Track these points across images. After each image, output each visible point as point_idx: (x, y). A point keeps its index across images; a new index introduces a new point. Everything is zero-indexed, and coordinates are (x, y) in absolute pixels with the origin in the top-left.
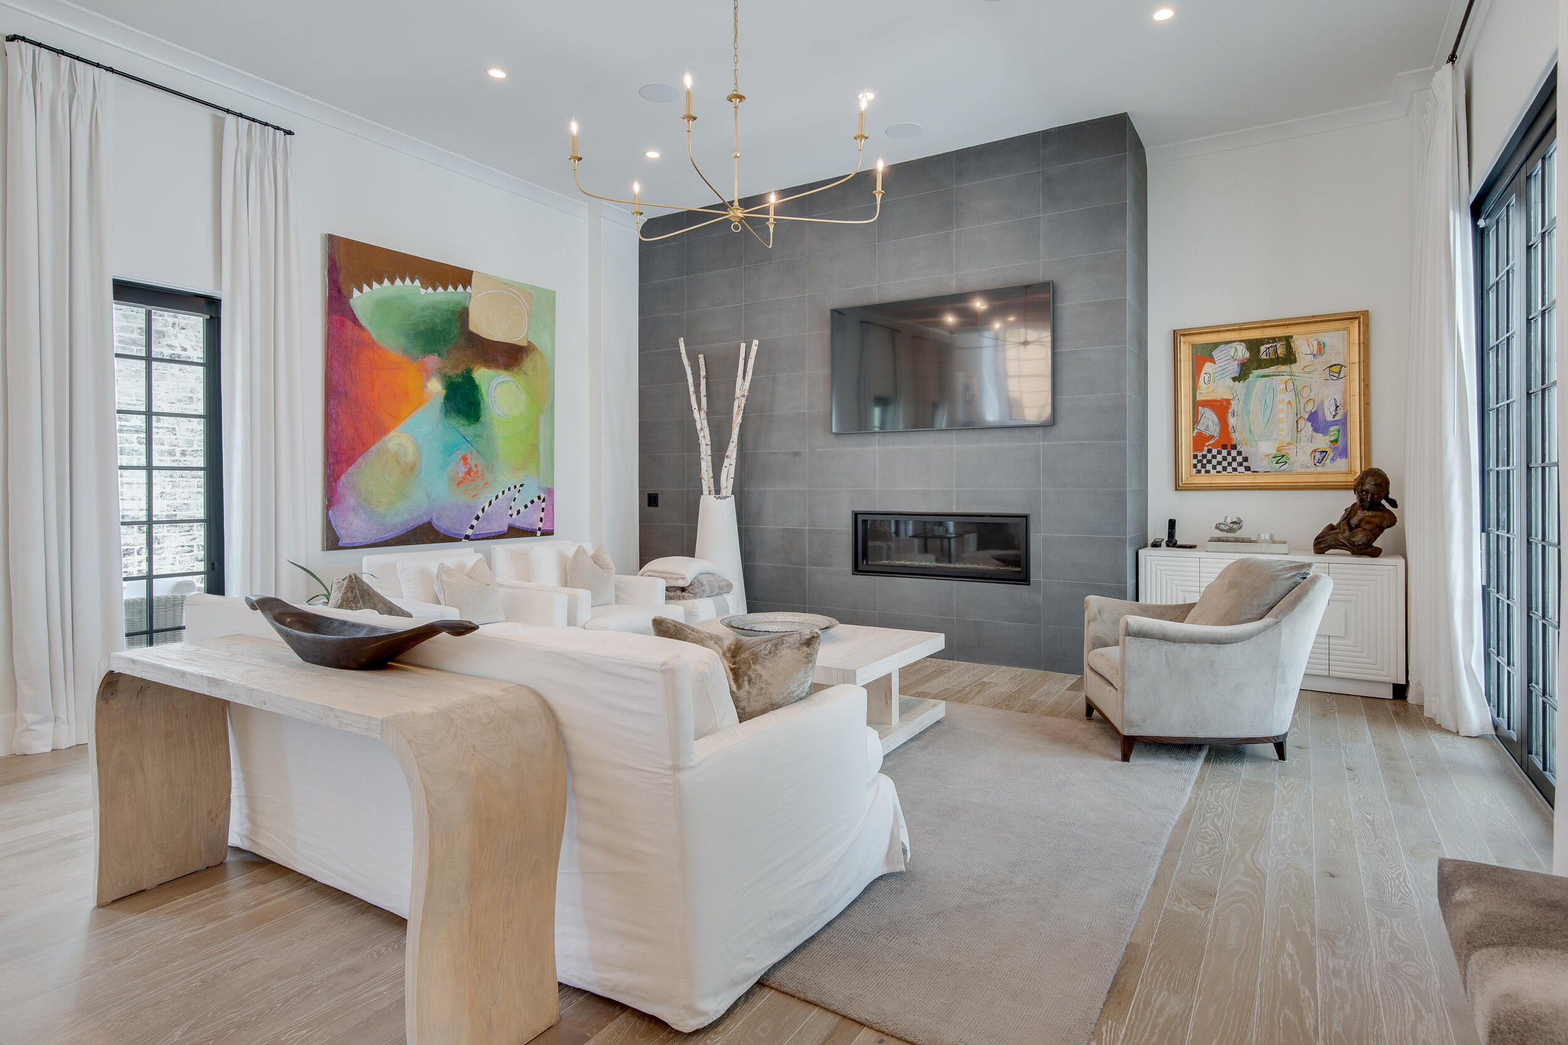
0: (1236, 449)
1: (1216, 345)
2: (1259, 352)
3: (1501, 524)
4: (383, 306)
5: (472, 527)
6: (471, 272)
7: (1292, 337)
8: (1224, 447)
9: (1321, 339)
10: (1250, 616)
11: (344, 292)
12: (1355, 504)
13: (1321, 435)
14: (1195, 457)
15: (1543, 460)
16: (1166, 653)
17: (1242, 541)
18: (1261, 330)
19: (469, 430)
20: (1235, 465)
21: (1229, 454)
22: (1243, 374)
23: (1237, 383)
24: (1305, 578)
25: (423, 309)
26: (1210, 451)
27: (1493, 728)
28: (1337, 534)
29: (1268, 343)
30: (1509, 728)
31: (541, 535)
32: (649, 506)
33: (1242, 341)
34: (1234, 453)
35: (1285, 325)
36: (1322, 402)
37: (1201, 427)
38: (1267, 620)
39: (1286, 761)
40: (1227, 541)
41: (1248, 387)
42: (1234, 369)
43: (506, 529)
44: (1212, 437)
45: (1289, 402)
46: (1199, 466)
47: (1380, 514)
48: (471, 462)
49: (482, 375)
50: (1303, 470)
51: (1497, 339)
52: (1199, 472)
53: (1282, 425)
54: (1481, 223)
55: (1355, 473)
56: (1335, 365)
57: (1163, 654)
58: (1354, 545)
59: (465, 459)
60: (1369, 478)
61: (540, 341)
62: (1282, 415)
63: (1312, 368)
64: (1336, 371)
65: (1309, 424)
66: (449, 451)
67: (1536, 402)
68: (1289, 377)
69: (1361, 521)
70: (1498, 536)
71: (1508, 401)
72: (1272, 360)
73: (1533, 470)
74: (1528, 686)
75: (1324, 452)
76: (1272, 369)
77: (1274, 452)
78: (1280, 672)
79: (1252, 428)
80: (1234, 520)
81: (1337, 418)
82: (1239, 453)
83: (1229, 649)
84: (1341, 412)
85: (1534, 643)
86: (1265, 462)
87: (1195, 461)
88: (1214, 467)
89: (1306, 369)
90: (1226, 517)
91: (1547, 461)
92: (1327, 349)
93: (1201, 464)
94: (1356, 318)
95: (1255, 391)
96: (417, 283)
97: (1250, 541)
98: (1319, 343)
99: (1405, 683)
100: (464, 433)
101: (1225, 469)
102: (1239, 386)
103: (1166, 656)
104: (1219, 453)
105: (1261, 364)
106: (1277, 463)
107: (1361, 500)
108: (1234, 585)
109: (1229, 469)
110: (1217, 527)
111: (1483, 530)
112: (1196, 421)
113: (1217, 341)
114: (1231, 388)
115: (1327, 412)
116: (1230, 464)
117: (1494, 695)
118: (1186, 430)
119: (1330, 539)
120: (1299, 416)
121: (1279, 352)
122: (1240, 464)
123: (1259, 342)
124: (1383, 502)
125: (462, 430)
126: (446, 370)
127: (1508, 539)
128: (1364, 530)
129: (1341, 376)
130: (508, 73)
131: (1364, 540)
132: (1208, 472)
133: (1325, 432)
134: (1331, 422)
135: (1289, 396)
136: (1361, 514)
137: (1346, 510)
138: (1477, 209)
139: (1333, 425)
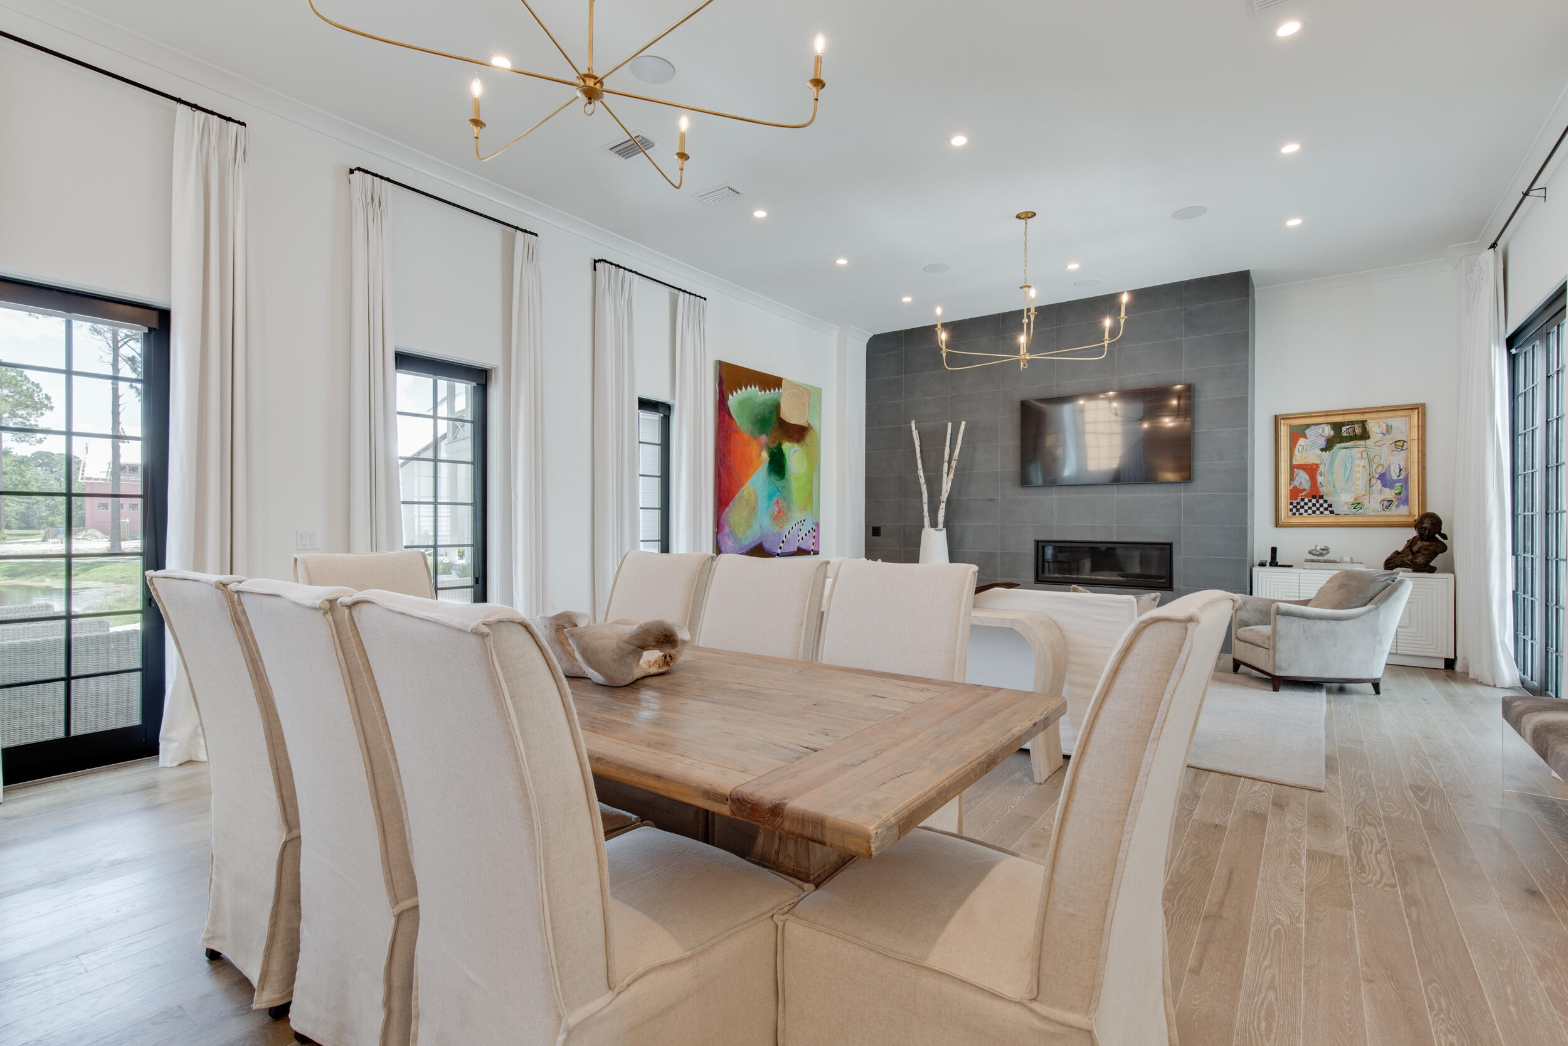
0: (1323, 498)
1: (1308, 426)
2: (1341, 430)
3: (1526, 549)
4: (742, 403)
5: (780, 548)
6: (782, 379)
7: (1366, 421)
8: (1314, 497)
9: (1388, 423)
10: (1357, 604)
11: (725, 396)
12: (1415, 537)
13: (1388, 489)
14: (1291, 504)
15: (1557, 509)
16: (1303, 626)
17: (1330, 561)
18: (1343, 416)
19: (780, 484)
20: (1322, 509)
21: (1317, 502)
22: (1329, 446)
23: (1324, 452)
24: (1393, 581)
25: (760, 405)
26: (1302, 500)
27: (1520, 682)
28: (1402, 557)
29: (1348, 425)
30: (1532, 680)
31: (813, 554)
32: (873, 535)
33: (1328, 423)
34: (1321, 501)
35: (1361, 413)
36: (1389, 466)
37: (1296, 483)
38: (1369, 607)
39: (1381, 695)
40: (1318, 561)
41: (1332, 455)
42: (1322, 443)
43: (796, 550)
44: (1304, 490)
45: (1364, 466)
46: (1294, 510)
47: (1435, 543)
48: (781, 505)
49: (788, 448)
50: (1374, 514)
51: (1525, 429)
52: (1294, 514)
53: (1358, 482)
54: (1513, 351)
55: (1414, 515)
56: (1399, 441)
57: (1302, 626)
58: (1416, 565)
59: (777, 502)
60: (1427, 519)
61: (814, 424)
62: (1358, 475)
63: (1382, 443)
64: (1400, 445)
65: (1379, 482)
66: (770, 497)
67: (1552, 472)
68: (1364, 449)
69: (1420, 548)
70: (1524, 557)
71: (1533, 471)
72: (1351, 436)
73: (1550, 515)
74: (1546, 649)
75: (1390, 501)
76: (1351, 443)
77: (1352, 501)
78: (1378, 638)
79: (1335, 484)
80: (1323, 548)
81: (1400, 478)
82: (1326, 501)
83: (1344, 623)
84: (1403, 474)
85: (1550, 622)
86: (1346, 507)
87: (1291, 507)
88: (1306, 511)
89: (1377, 444)
90: (1316, 546)
91: (1559, 509)
92: (1394, 430)
93: (1295, 509)
94: (1416, 409)
95: (1338, 458)
96: (757, 388)
97: (1335, 562)
98: (1387, 426)
99: (1453, 658)
100: (777, 486)
101: (1314, 512)
102: (1325, 454)
103: (1303, 628)
104: (1310, 501)
105: (1342, 440)
106: (1354, 508)
107: (1420, 534)
108: (1342, 586)
109: (1318, 512)
110: (1310, 552)
111: (1513, 554)
112: (1292, 479)
113: (1308, 423)
114: (1320, 456)
115: (1393, 474)
116: (1318, 509)
117: (1521, 658)
118: (1284, 485)
119: (1398, 560)
120: (1371, 476)
121: (1356, 431)
122: (1326, 509)
123: (1343, 424)
124: (1437, 536)
125: (776, 483)
126: (770, 444)
127: (1532, 559)
128: (1423, 554)
129: (1404, 448)
130: (848, 260)
131: (1424, 561)
132: (1301, 514)
133: (1391, 487)
134: (1396, 480)
135: (1364, 462)
136: (1420, 544)
137: (1408, 541)
138: (1511, 342)
139: (1398, 482)
